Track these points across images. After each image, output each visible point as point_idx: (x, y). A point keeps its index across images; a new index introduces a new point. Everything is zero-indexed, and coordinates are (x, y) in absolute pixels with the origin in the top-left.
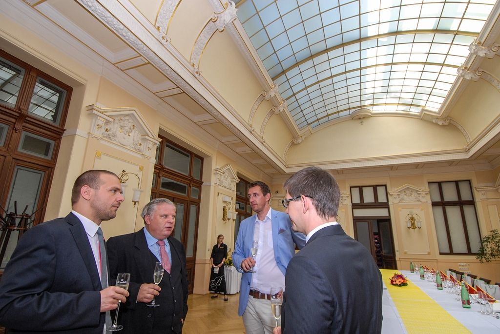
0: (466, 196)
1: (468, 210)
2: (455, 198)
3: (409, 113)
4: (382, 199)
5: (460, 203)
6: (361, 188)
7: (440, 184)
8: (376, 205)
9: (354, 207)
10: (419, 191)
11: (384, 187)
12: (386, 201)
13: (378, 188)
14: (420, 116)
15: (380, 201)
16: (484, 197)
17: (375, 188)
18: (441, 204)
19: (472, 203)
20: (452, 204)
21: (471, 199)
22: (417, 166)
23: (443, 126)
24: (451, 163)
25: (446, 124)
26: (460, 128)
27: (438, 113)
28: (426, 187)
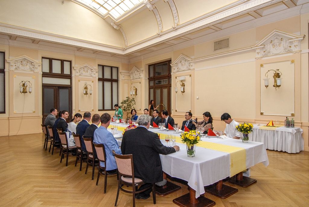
0: (115, 77)
1: (115, 84)
2: (109, 77)
3: (97, 11)
4: (67, 71)
5: (111, 80)
6: (51, 60)
7: (103, 67)
8: (62, 76)
9: (43, 75)
10: (93, 70)
11: (69, 63)
12: (69, 73)
13: (65, 62)
14: (104, 17)
15: (65, 73)
16: (123, 79)
17: (62, 61)
18: (102, 80)
19: (117, 81)
20: (107, 80)
21: (117, 79)
22: (95, 52)
23: (115, 30)
24: (113, 55)
25: (118, 29)
26: (124, 34)
27: (116, 20)
28: (96, 67)
